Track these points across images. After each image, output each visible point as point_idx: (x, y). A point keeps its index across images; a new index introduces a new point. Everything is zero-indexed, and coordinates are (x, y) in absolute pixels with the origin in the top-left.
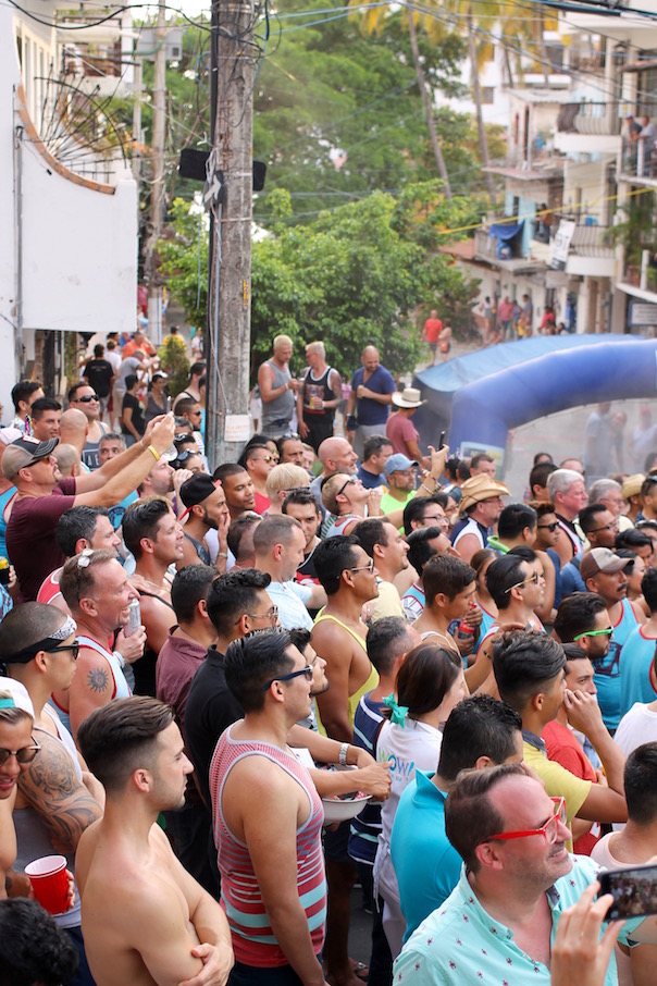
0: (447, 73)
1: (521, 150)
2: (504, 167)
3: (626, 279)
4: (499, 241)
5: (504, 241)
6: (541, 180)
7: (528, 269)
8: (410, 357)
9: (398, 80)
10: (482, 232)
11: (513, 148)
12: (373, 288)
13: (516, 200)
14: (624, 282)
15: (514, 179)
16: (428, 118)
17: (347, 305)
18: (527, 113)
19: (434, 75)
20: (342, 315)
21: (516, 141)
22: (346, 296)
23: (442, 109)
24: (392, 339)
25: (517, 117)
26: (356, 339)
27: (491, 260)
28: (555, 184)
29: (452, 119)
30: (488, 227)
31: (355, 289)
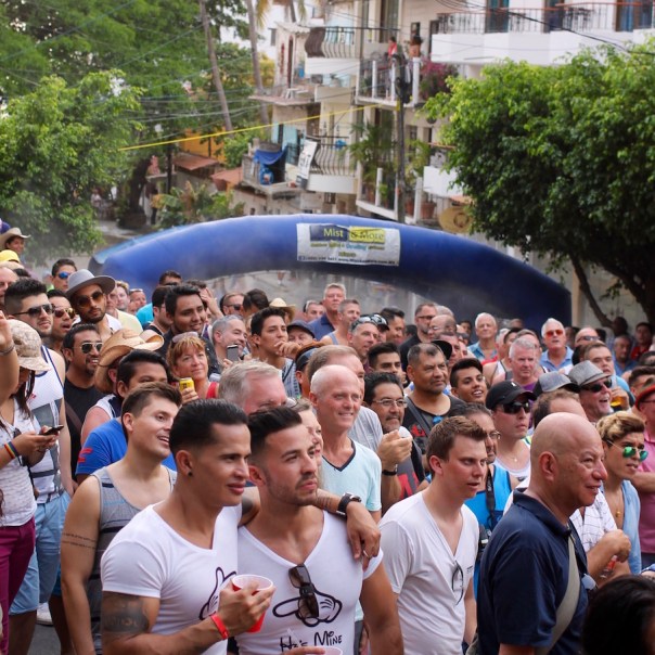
0: (233, 10)
1: (286, 79)
2: (271, 95)
3: (364, 196)
4: (261, 166)
5: (266, 166)
6: (301, 106)
7: (286, 192)
8: (79, 233)
9: (182, 14)
10: (248, 158)
11: (279, 78)
12: (39, 164)
13: (281, 127)
14: (362, 199)
15: (280, 107)
16: (210, 51)
17: (14, 180)
18: (291, 42)
19: (221, 13)
20: (9, 189)
21: (282, 71)
22: (14, 172)
23: (225, 44)
24: (62, 215)
25: (283, 48)
26: (18, 211)
27: (254, 185)
28: (313, 109)
29: (236, 54)
30: (252, 153)
31: (22, 164)
